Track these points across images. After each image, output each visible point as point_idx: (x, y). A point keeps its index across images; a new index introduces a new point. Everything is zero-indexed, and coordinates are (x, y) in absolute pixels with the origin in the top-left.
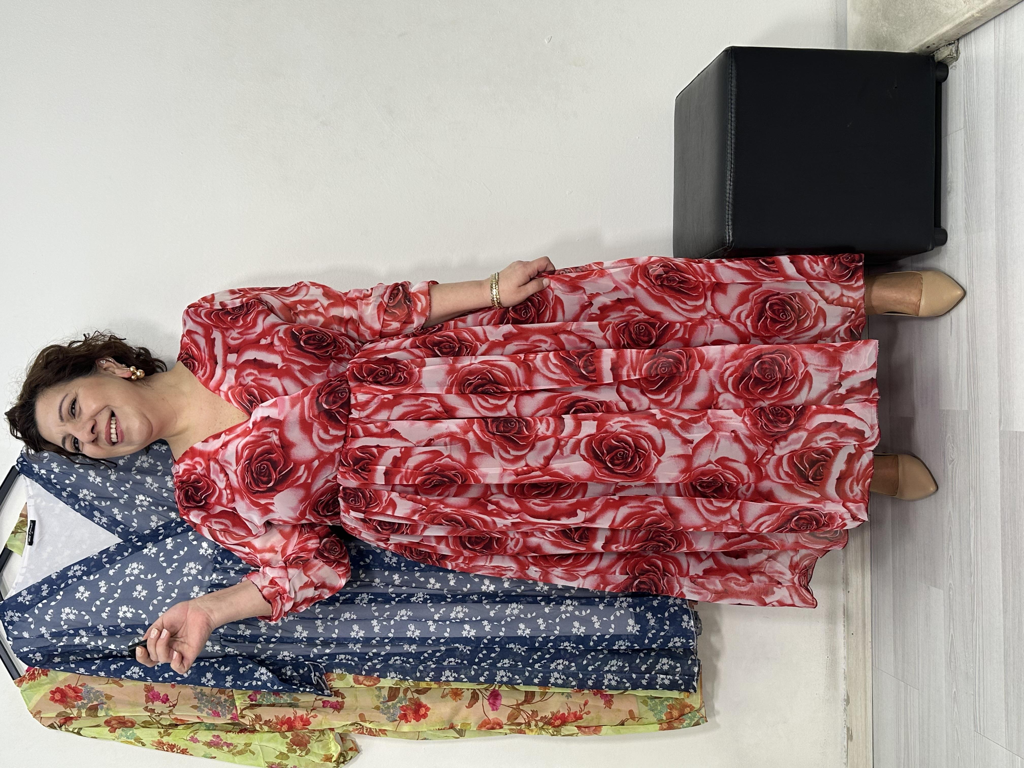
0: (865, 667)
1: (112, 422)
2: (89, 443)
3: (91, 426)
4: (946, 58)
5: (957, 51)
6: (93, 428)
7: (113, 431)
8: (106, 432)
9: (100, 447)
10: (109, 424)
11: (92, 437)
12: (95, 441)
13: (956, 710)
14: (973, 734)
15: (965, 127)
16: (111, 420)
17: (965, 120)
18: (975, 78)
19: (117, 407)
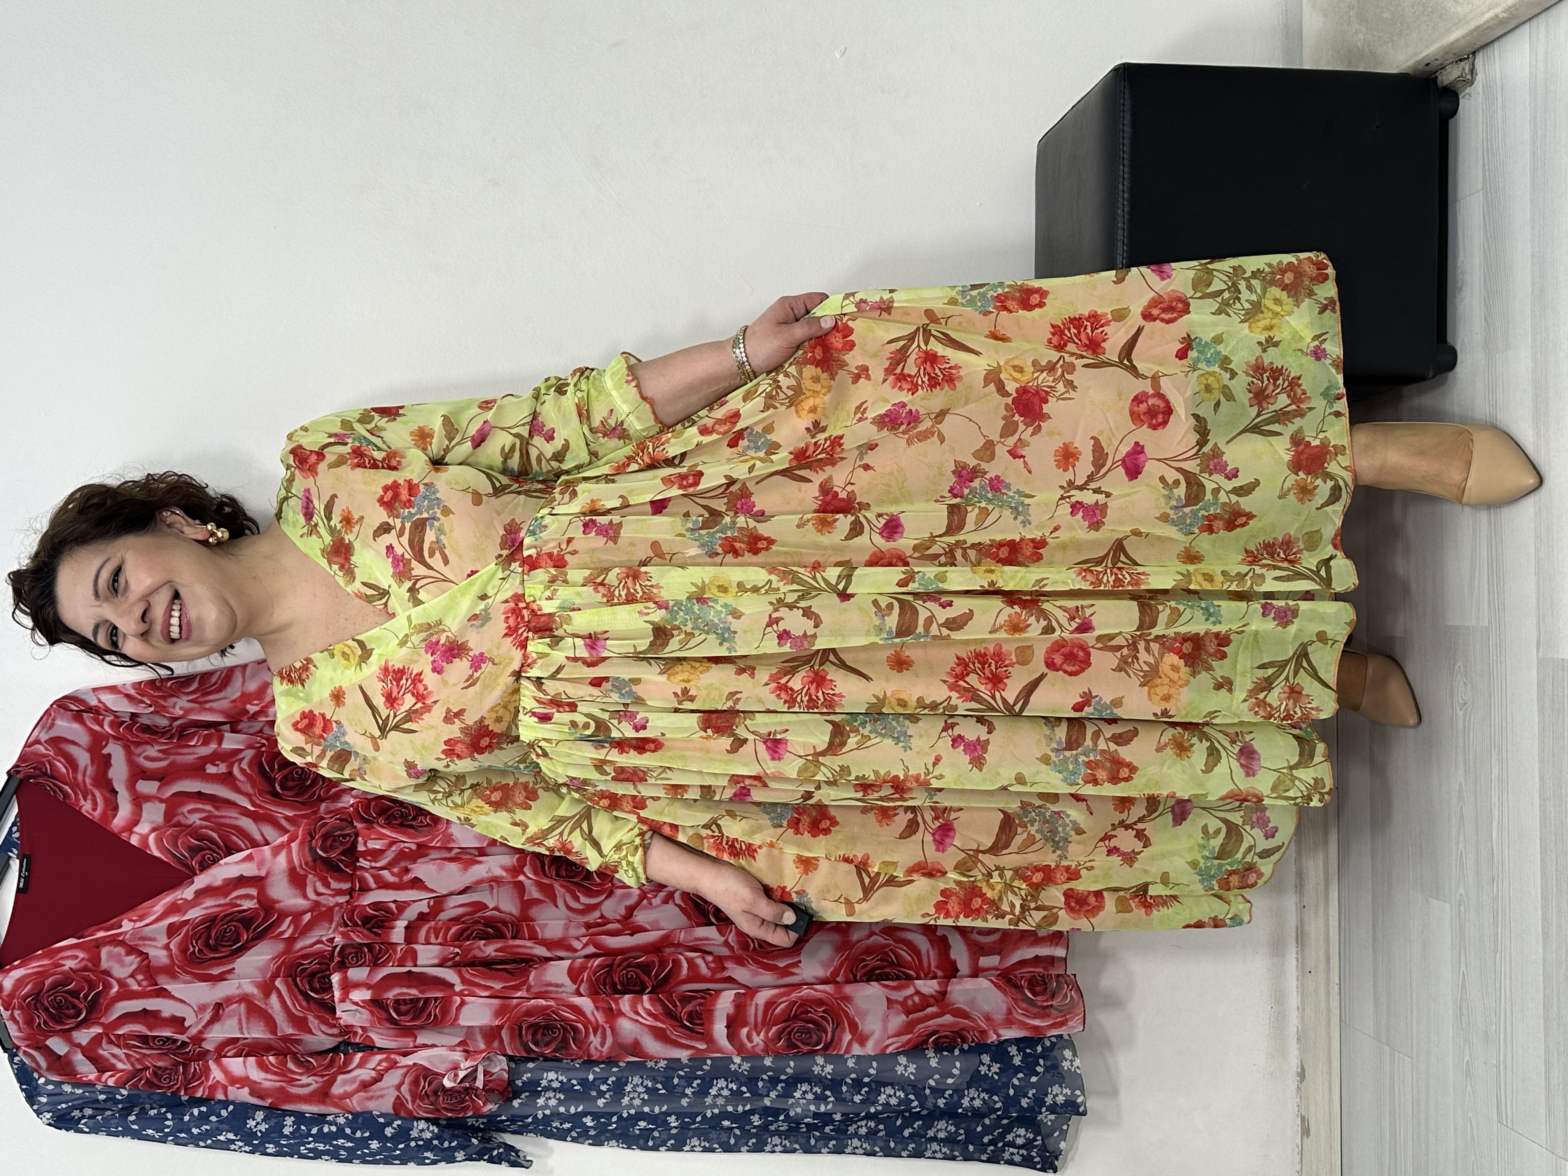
0: (1329, 1023)
1: (175, 607)
2: (136, 636)
3: (142, 611)
4: (1456, 81)
5: (1472, 70)
6: (144, 614)
8: (164, 621)
9: (153, 646)
10: (170, 609)
11: (141, 628)
12: (144, 635)
14: (1495, 1126)
15: (1484, 187)
16: (173, 603)
17: (1484, 178)
18: (1500, 113)
19: (182, 585)
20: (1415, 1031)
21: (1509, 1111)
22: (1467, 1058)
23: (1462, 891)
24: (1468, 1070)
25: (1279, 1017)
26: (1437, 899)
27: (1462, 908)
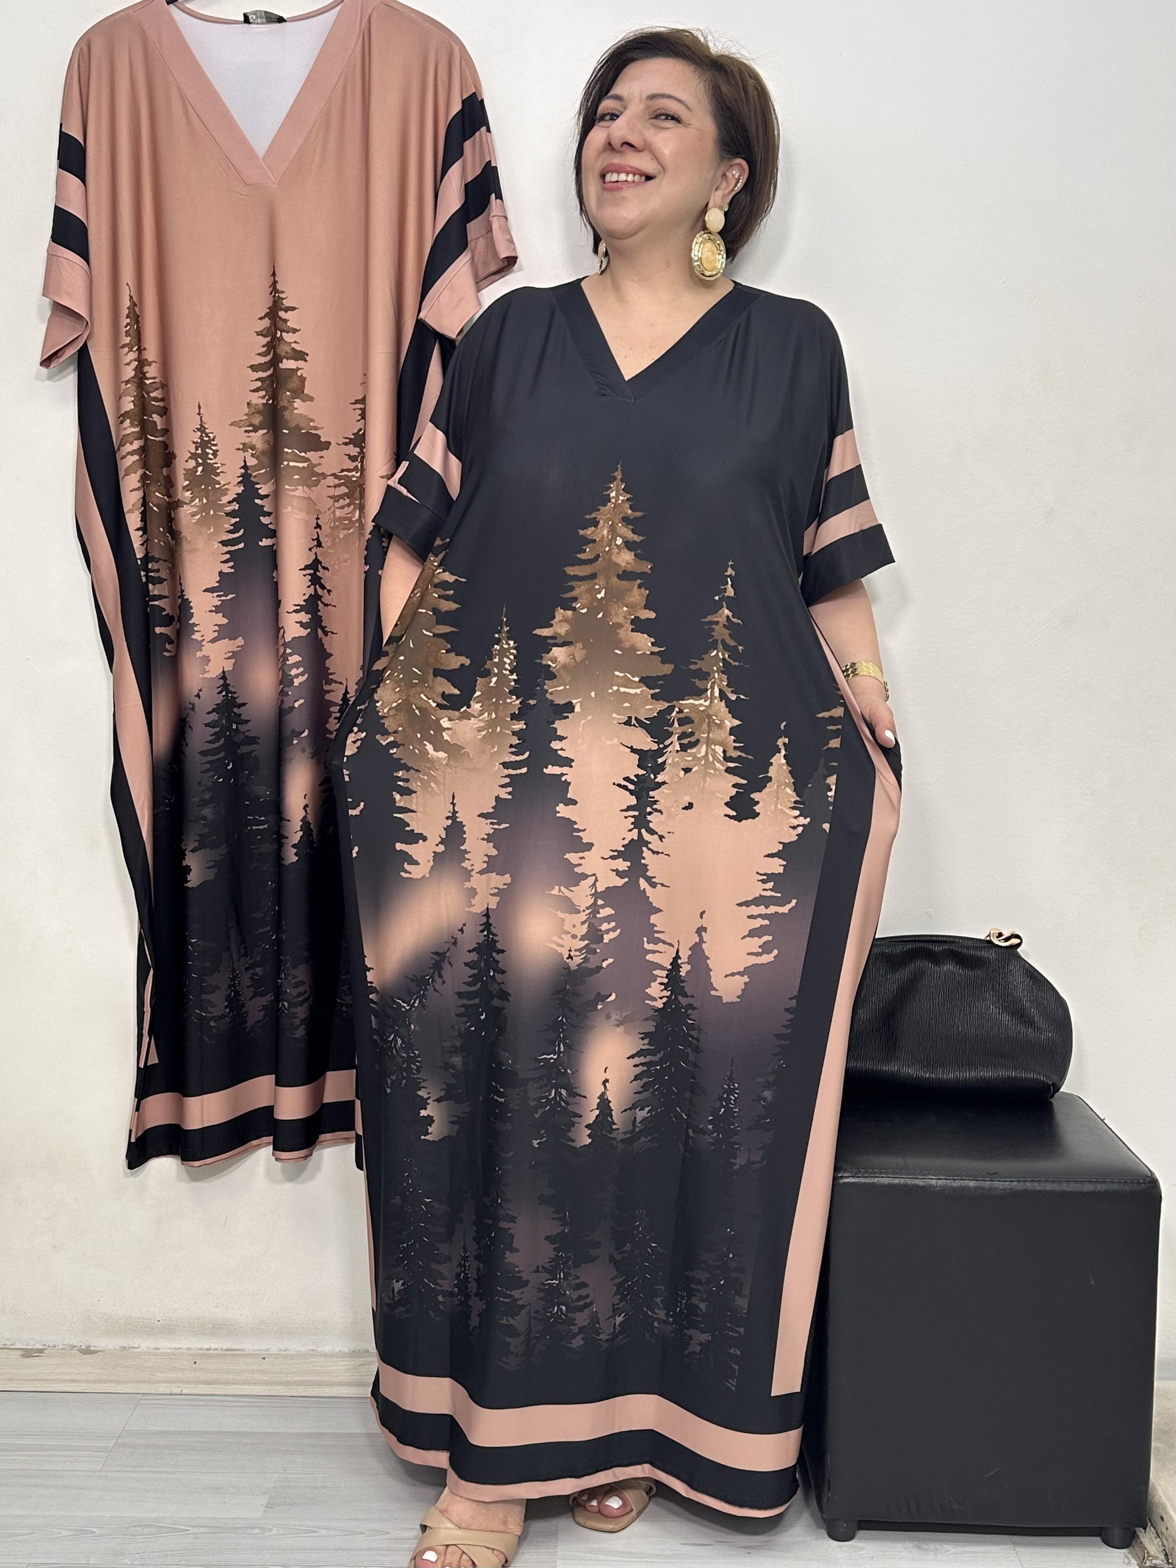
0: (142, 1382)
1: (637, 176)
3: (634, 143)
4: (1142, 1547)
6: (631, 145)
8: (622, 166)
10: (635, 172)
12: (609, 146)
13: (65, 1533)
16: (641, 175)
19: (660, 185)
20: (129, 1475)
22: (97, 1531)
23: (275, 1531)
24: (85, 1532)
25: (149, 1329)
26: (268, 1504)
27: (256, 1531)
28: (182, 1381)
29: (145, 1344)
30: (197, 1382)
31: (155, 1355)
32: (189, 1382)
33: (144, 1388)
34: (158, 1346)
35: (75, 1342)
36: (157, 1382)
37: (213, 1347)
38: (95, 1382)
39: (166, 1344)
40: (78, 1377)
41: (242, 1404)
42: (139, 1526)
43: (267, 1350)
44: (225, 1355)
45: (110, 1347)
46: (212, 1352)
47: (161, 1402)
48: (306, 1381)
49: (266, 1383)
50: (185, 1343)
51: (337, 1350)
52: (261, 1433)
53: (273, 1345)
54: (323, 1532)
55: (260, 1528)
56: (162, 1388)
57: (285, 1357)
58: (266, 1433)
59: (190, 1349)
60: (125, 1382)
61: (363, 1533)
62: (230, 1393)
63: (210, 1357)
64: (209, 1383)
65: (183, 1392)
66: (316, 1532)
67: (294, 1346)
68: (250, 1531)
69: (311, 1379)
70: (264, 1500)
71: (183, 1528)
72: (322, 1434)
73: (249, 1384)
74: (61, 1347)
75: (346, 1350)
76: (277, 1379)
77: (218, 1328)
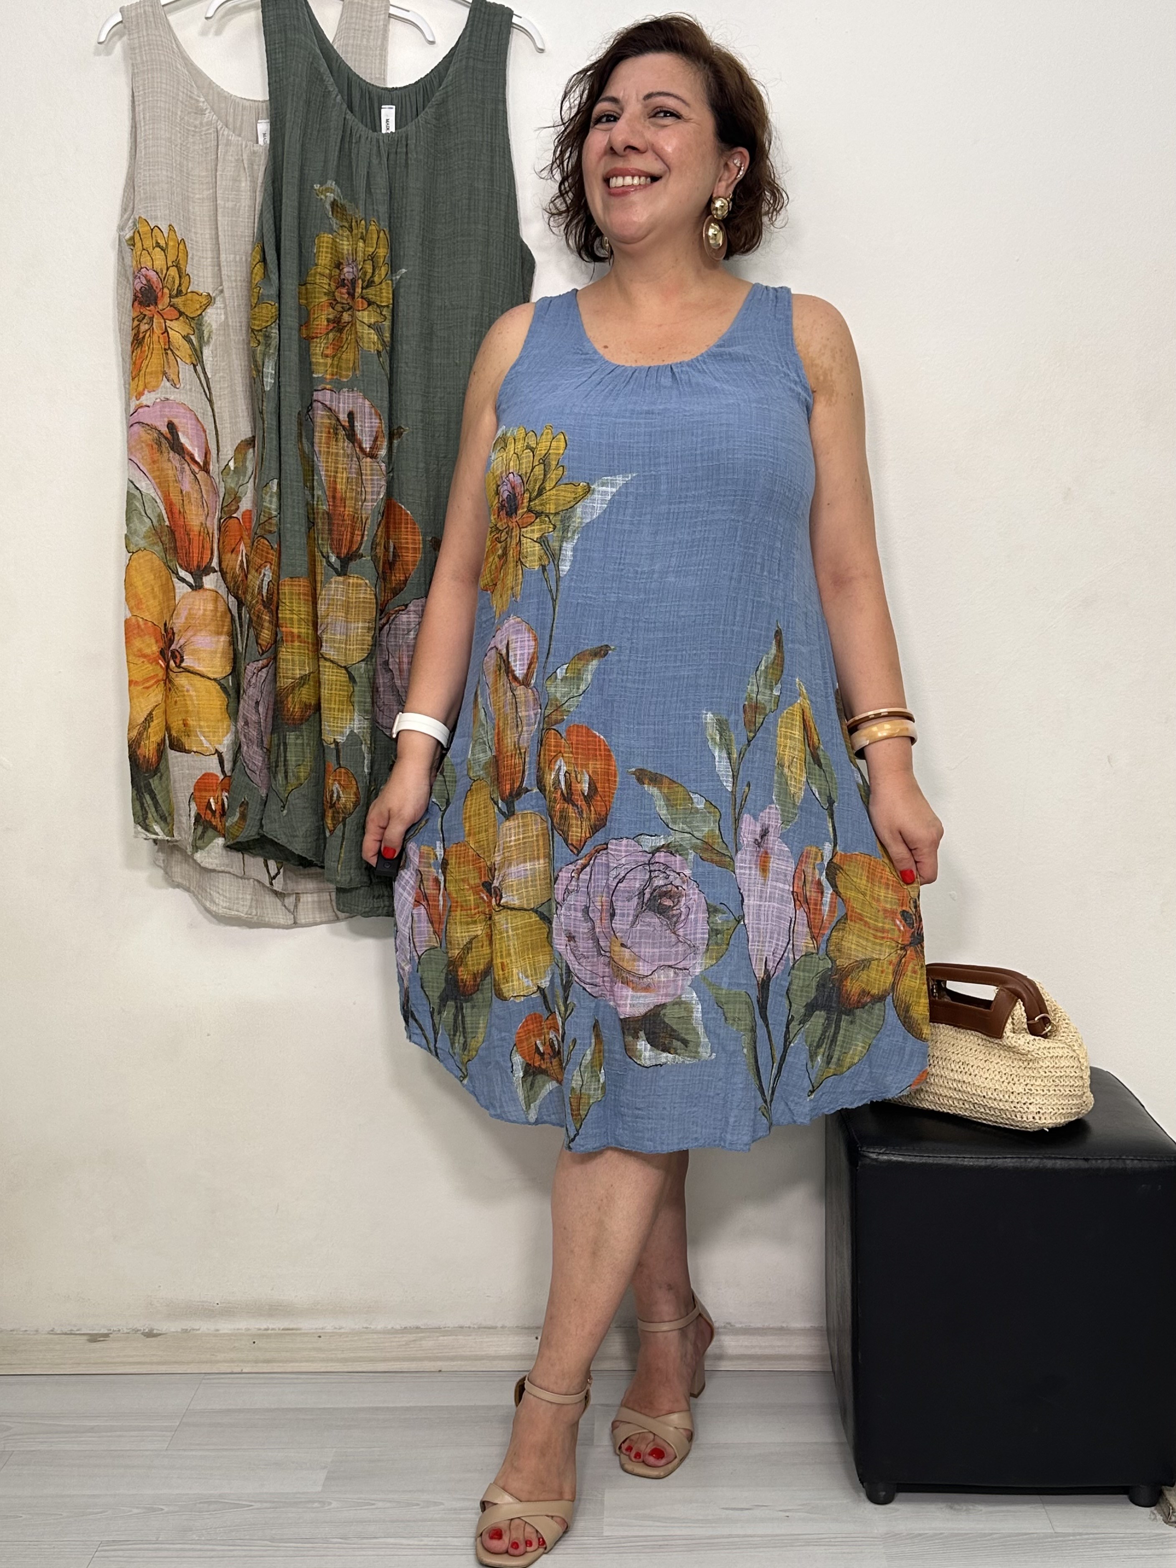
0: (203, 1362)
1: (643, 179)
2: (610, 141)
3: (636, 146)
6: (633, 148)
7: (628, 180)
8: (627, 170)
9: (600, 159)
10: (640, 174)
11: (619, 146)
12: (611, 151)
13: (135, 1511)
14: (97, 1538)
15: (1057, 1535)
16: (646, 177)
17: (1069, 1535)
18: (1135, 1552)
19: (666, 185)
20: (194, 1453)
21: (113, 1553)
22: (166, 1509)
23: (334, 1504)
24: (154, 1510)
25: (209, 1312)
26: (327, 1478)
27: (316, 1505)
28: (243, 1361)
29: (204, 1326)
30: (256, 1362)
31: (215, 1336)
32: (248, 1362)
33: (205, 1369)
34: (217, 1327)
35: (139, 1325)
36: (217, 1362)
37: (271, 1326)
38: (159, 1363)
39: (226, 1326)
40: (142, 1359)
41: (300, 1381)
42: (205, 1502)
43: (322, 1329)
44: (281, 1335)
45: (173, 1330)
46: (269, 1332)
47: (222, 1381)
48: (361, 1357)
49: (323, 1360)
50: (242, 1324)
51: (389, 1327)
52: (320, 1409)
53: (328, 1324)
54: (380, 1504)
55: (320, 1502)
56: (224, 1368)
57: (341, 1335)
58: (324, 1409)
59: (249, 1329)
60: (188, 1363)
61: (418, 1505)
62: (290, 1370)
63: (268, 1336)
64: (268, 1361)
65: (244, 1371)
66: (373, 1504)
67: (348, 1324)
68: (309, 1505)
69: (365, 1355)
70: (322, 1475)
71: (244, 1503)
72: (377, 1409)
73: (307, 1361)
74: (126, 1331)
75: (398, 1327)
76: (333, 1356)
77: (274, 1310)
